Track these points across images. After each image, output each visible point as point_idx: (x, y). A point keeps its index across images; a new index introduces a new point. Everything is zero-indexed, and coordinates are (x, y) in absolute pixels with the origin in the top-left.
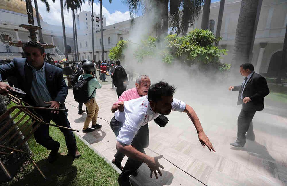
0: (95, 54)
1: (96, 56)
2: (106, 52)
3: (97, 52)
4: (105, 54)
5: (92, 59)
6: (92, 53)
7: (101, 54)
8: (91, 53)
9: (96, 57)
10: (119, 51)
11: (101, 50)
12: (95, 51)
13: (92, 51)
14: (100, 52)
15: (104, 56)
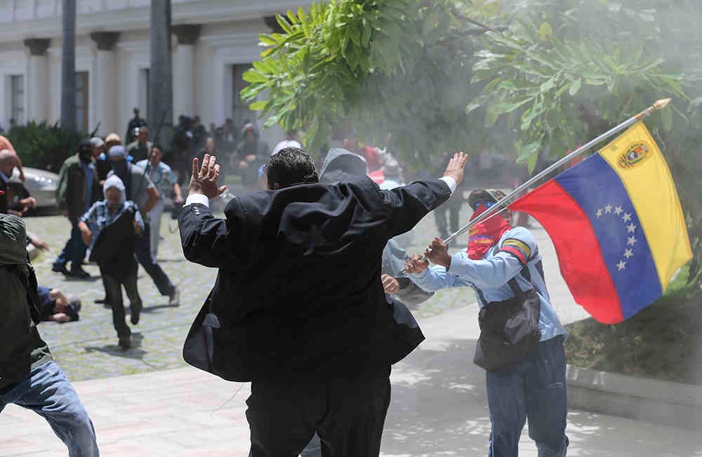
0: (86, 59)
1: (85, 75)
2: (190, 33)
3: (107, 40)
4: (181, 54)
5: (46, 108)
6: (56, 52)
7: (138, 56)
8: (38, 46)
9: (85, 89)
10: (350, 45)
11: (145, 19)
12: (83, 26)
13: (54, 30)
14: (137, 33)
15: (169, 78)
